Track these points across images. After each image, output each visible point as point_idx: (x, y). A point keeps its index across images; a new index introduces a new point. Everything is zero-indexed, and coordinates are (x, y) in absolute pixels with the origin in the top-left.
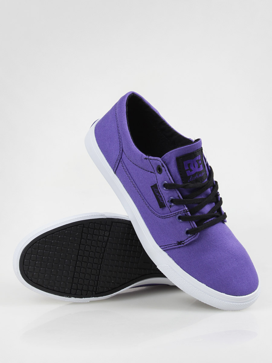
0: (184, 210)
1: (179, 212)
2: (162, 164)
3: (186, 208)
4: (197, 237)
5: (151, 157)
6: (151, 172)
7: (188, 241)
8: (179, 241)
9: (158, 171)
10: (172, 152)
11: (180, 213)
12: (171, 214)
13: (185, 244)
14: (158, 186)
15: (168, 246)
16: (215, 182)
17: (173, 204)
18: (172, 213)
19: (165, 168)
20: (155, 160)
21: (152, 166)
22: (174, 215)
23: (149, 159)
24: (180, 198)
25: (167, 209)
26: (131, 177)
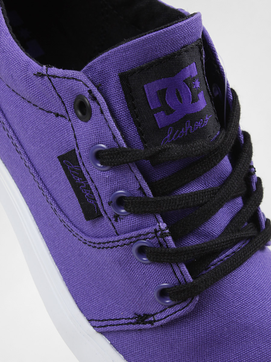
0: (156, 230)
1: (140, 235)
2: (90, 92)
3: (163, 226)
4: (191, 307)
5: (54, 71)
6: (57, 115)
7: (165, 318)
8: (141, 312)
9: (80, 113)
10: (106, 59)
11: (142, 237)
12: (116, 238)
13: (156, 324)
14: (78, 156)
15: (111, 322)
16: (242, 137)
17: (123, 211)
18: (122, 237)
19: (99, 104)
20: (68, 78)
21: (60, 97)
22: (127, 241)
23: (49, 75)
24: (144, 193)
25: (105, 225)
26: (8, 123)
